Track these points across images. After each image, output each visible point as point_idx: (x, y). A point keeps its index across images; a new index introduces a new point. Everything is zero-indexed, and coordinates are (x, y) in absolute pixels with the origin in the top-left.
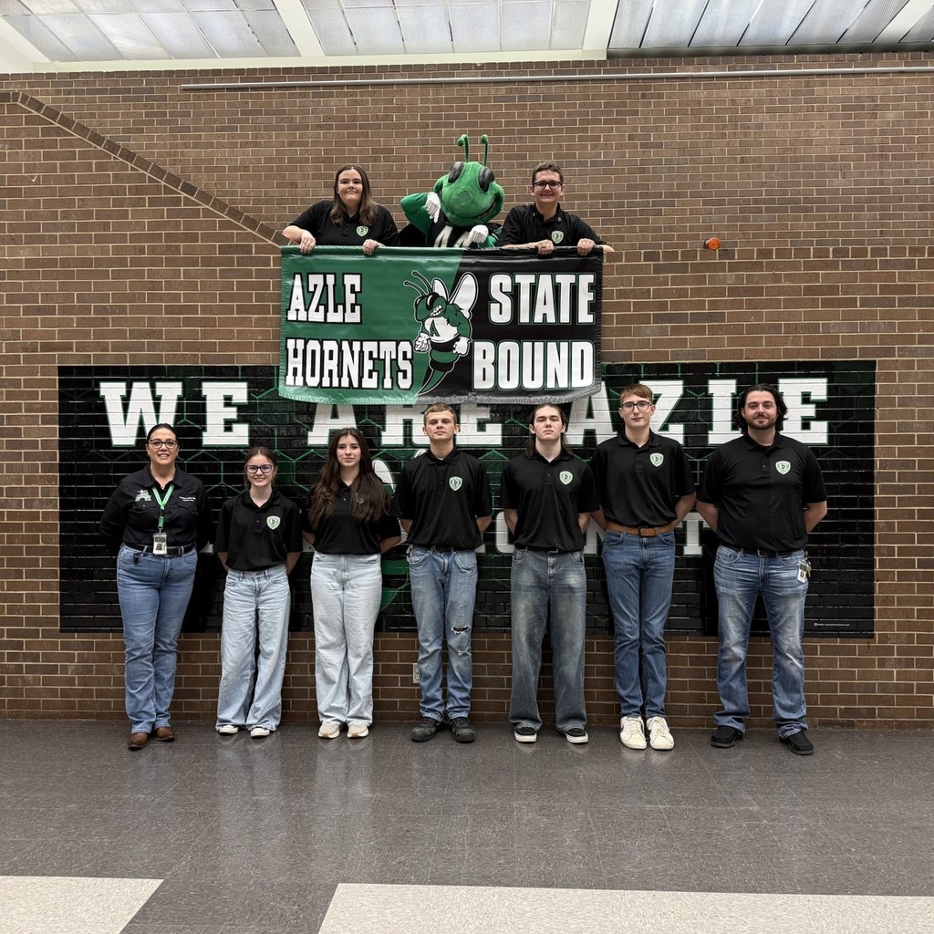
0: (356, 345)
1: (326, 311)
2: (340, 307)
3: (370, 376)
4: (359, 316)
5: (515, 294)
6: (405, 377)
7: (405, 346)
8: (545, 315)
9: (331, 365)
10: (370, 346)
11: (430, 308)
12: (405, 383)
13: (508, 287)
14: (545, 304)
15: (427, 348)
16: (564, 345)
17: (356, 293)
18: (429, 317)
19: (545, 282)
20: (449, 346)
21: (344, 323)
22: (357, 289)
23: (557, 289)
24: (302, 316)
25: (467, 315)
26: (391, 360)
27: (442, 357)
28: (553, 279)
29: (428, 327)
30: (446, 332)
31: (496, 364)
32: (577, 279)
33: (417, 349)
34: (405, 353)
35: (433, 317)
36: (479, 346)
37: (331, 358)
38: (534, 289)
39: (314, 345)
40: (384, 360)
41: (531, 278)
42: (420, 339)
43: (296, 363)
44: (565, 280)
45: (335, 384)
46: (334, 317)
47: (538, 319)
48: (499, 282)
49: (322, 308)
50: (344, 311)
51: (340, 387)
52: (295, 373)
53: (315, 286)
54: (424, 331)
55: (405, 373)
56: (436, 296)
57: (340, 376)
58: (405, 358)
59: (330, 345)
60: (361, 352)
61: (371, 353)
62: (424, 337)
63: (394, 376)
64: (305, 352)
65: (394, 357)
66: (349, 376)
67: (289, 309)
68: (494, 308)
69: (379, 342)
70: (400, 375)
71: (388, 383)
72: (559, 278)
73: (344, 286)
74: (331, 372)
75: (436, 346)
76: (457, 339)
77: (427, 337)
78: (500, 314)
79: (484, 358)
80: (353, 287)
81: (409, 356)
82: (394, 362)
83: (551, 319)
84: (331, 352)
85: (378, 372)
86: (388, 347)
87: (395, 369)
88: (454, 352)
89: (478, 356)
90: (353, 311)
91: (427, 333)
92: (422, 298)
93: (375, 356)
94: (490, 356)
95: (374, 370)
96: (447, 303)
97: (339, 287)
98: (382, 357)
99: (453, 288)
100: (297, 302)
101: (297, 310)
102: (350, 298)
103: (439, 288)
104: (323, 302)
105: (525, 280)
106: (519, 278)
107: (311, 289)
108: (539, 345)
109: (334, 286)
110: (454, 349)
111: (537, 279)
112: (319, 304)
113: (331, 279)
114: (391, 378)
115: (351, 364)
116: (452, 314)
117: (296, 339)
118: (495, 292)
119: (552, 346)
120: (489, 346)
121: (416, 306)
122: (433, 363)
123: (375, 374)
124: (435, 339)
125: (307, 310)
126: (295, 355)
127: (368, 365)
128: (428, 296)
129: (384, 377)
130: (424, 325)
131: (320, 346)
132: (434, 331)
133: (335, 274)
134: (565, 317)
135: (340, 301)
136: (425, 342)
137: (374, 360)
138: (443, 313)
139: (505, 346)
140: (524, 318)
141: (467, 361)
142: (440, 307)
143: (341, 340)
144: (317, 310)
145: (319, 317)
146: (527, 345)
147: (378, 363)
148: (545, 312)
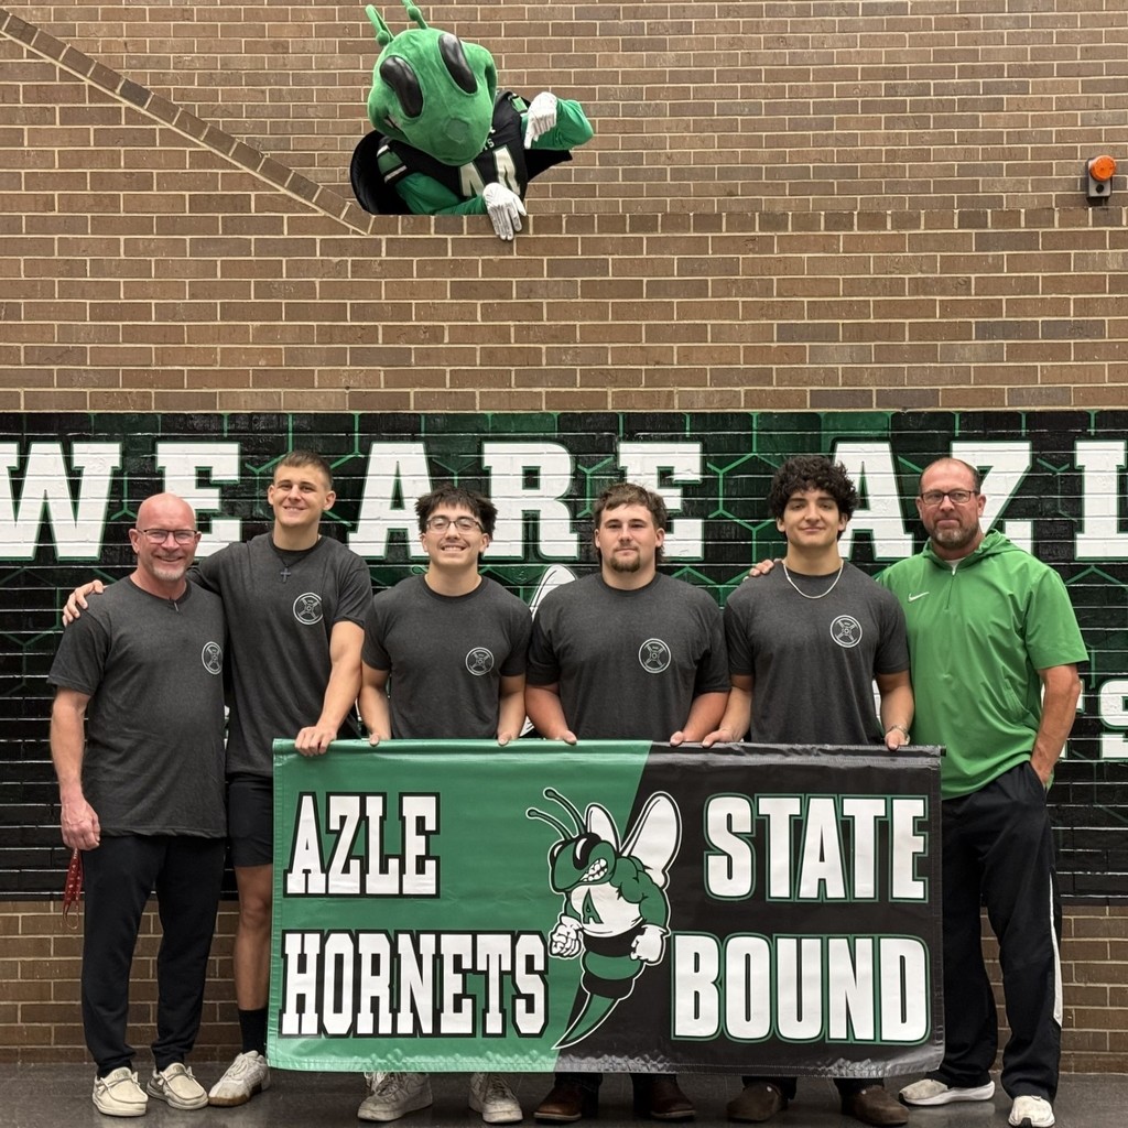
0: (427, 942)
1: (364, 870)
2: (394, 864)
3: (458, 1008)
4: (434, 882)
5: (758, 839)
6: (530, 1009)
7: (530, 944)
8: (822, 882)
9: (374, 986)
10: (455, 944)
11: (582, 864)
12: (530, 1023)
13: (744, 824)
14: (822, 859)
15: (577, 949)
16: (864, 945)
17: (428, 834)
18: (580, 882)
19: (822, 812)
20: (621, 945)
21: (401, 895)
22: (430, 825)
23: (846, 828)
24: (317, 885)
25: (659, 879)
26: (502, 973)
27: (608, 968)
28: (839, 808)
29: (577, 904)
30: (616, 915)
31: (720, 983)
32: (889, 809)
33: (555, 951)
34: (530, 959)
35: (589, 883)
36: (687, 945)
37: (376, 971)
38: (798, 827)
39: (340, 944)
40: (486, 973)
41: (792, 805)
42: (561, 930)
43: (300, 983)
44: (864, 811)
45: (385, 1028)
46: (380, 884)
47: (808, 890)
48: (726, 813)
49: (355, 865)
50: (402, 870)
51: (394, 1034)
52: (301, 1009)
53: (343, 819)
54: (570, 912)
55: (530, 999)
56: (594, 840)
57: (395, 1010)
58: (530, 969)
59: (374, 944)
60: (438, 958)
61: (458, 959)
62: (569, 925)
63: (508, 1007)
64: (321, 958)
65: (507, 966)
66: (414, 1009)
67: (290, 871)
68: (715, 865)
69: (474, 934)
70: (521, 1004)
71: (494, 1024)
72: (852, 806)
73: (403, 819)
74: (375, 1001)
75: (593, 944)
76: (638, 930)
77: (576, 924)
78: (728, 880)
79: (697, 970)
80: (421, 821)
81: (539, 965)
82: (508, 977)
83: (836, 891)
84: (376, 959)
85: (474, 998)
86: (494, 947)
87: (510, 991)
88: (634, 956)
89: (683, 967)
90: (420, 870)
91: (575, 916)
92: (565, 844)
93: (467, 964)
94: (710, 968)
95: (465, 995)
96: (618, 855)
97: (393, 820)
98: (481, 966)
99: (630, 824)
100: (307, 855)
101: (307, 872)
102: (415, 845)
103: (600, 825)
104: (358, 852)
105: (779, 809)
106: (767, 805)
107: (335, 825)
108: (812, 946)
109: (382, 819)
110: (634, 950)
111: (805, 807)
112: (350, 857)
113: (375, 806)
114: (502, 1010)
115: (417, 984)
116: (627, 878)
117: (303, 932)
118: (717, 834)
119: (838, 945)
120: (705, 945)
121: (553, 860)
122: (591, 980)
123: (467, 1003)
124: (592, 929)
125: (325, 869)
126: (302, 968)
127: (453, 984)
128: (578, 840)
129: (486, 1010)
130: (569, 899)
131: (351, 946)
132: (590, 912)
133: (384, 795)
134: (865, 887)
135: (393, 851)
136: (573, 935)
137: (464, 972)
138: (610, 876)
139: (740, 945)
140: (779, 888)
141: (661, 977)
142: (603, 863)
143: (397, 932)
144: (346, 869)
145: (346, 884)
146: (786, 946)
147: (474, 977)
148: (821, 875)
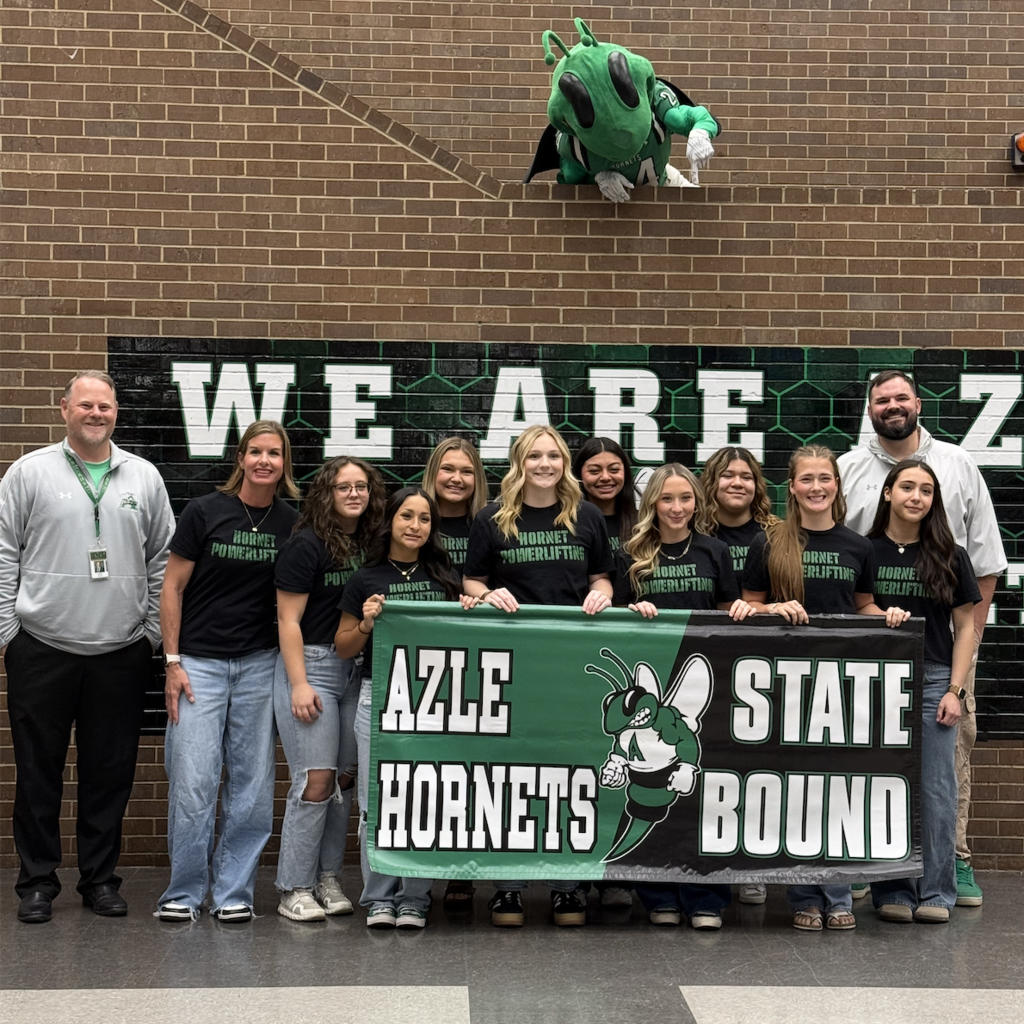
0: (499, 772)
1: (448, 712)
2: (472, 707)
3: (522, 828)
4: (506, 723)
5: (775, 694)
6: (582, 829)
7: (584, 776)
8: (827, 730)
9: (455, 808)
10: (522, 775)
11: (630, 712)
12: (582, 840)
13: (764, 680)
14: (827, 711)
15: (623, 781)
16: (859, 782)
17: (502, 684)
18: (627, 727)
19: (828, 674)
20: (661, 778)
21: (478, 733)
22: (504, 676)
23: (847, 686)
24: (407, 724)
25: (693, 725)
26: (560, 799)
27: (648, 797)
28: (842, 670)
29: (625, 743)
30: (656, 753)
31: (740, 810)
32: (882, 671)
33: (605, 782)
34: (583, 789)
35: (635, 727)
36: (713, 779)
37: (455, 796)
38: (808, 685)
39: (425, 773)
40: (547, 799)
41: (804, 667)
42: (610, 765)
43: (393, 806)
44: (862, 672)
45: (462, 843)
46: (461, 723)
47: (815, 736)
48: (751, 673)
49: (440, 707)
50: (479, 713)
51: (470, 848)
52: (393, 826)
53: (430, 669)
54: (619, 751)
55: (582, 821)
56: (640, 692)
57: (470, 828)
58: (583, 796)
59: (454, 773)
60: (507, 785)
61: (524, 787)
62: (617, 762)
63: (564, 827)
64: (410, 785)
65: (564, 793)
66: (486, 828)
67: (385, 711)
68: (740, 717)
69: (538, 767)
70: (575, 825)
71: (552, 841)
72: (851, 668)
73: (481, 671)
74: (454, 821)
76: (674, 767)
77: (623, 761)
78: (750, 727)
79: (721, 799)
80: (496, 672)
81: (591, 793)
82: (565, 802)
83: (837, 737)
84: (455, 786)
85: (535, 819)
86: (553, 779)
87: (566, 814)
88: (670, 788)
89: (710, 797)
90: (495, 713)
91: (622, 754)
92: (616, 695)
93: (531, 791)
94: (732, 799)
95: (528, 817)
96: (660, 705)
97: (473, 671)
98: (543, 793)
99: (671, 679)
100: (399, 698)
101: (399, 713)
102: (491, 693)
103: (646, 679)
104: (443, 696)
105: (794, 670)
106: (783, 667)
107: (423, 673)
108: (816, 781)
109: (464, 670)
110: (670, 783)
111: (814, 669)
112: (435, 700)
113: (458, 659)
114: (559, 830)
115: (489, 807)
116: (667, 723)
117: (396, 763)
118: (742, 690)
119: (838, 782)
120: (730, 779)
121: (606, 708)
122: (633, 805)
123: (530, 824)
124: (636, 765)
125: (414, 710)
126: (395, 792)
127: (519, 807)
128: (627, 692)
129: (546, 830)
130: (618, 741)
131: (435, 775)
132: (635, 751)
133: (466, 650)
134: (862, 736)
135: (472, 696)
136: (620, 770)
137: (529, 798)
138: (653, 722)
139: (757, 780)
140: (791, 734)
141: (690, 808)
142: (647, 711)
143: (473, 764)
144: (432, 711)
145: (431, 722)
146: (796, 781)
147: (537, 805)
148: (827, 724)
